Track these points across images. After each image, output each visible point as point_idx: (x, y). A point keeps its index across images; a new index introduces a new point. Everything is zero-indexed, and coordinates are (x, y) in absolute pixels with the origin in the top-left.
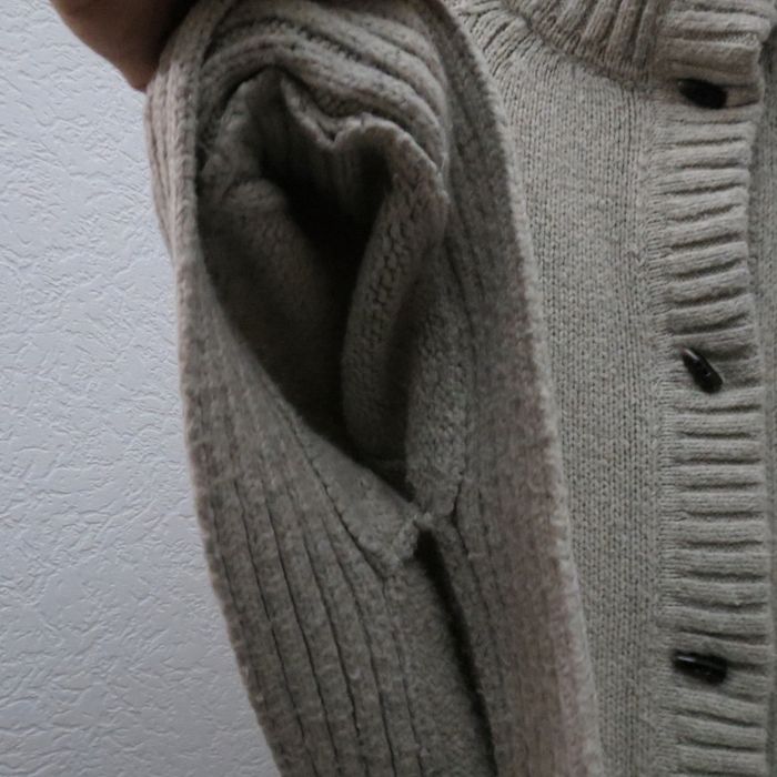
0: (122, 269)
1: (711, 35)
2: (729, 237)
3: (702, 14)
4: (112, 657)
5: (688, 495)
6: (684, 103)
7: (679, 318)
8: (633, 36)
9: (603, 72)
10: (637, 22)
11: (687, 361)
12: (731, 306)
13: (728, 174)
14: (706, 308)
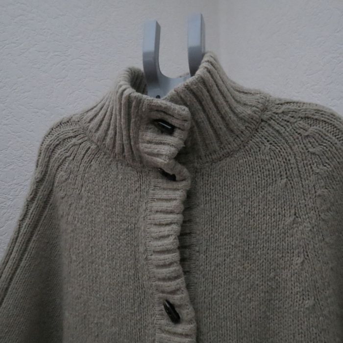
1: (154, 154)
10: (131, 148)
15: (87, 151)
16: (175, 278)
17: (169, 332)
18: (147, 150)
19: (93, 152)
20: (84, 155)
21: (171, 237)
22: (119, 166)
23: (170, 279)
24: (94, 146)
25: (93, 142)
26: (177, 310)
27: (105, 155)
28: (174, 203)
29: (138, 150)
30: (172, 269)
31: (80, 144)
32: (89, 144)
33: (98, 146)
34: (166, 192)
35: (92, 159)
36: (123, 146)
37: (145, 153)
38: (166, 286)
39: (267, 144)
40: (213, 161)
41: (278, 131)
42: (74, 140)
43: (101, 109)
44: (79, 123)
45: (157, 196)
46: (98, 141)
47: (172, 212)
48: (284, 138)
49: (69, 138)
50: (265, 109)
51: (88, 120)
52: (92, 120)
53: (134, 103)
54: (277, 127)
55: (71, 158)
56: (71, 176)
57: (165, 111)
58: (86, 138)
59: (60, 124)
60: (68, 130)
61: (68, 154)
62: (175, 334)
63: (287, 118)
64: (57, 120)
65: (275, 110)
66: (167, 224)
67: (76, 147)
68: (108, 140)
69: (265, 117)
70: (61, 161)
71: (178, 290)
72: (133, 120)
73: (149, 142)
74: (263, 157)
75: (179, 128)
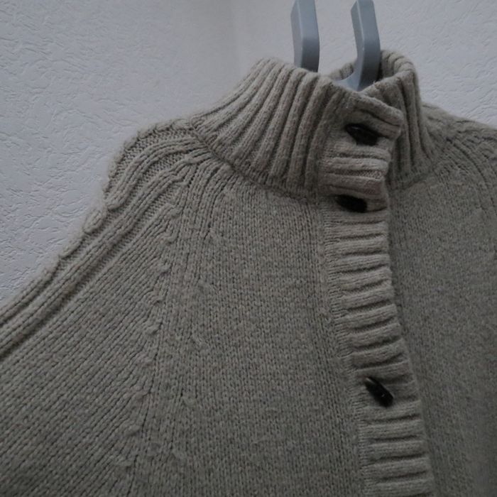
15: (212, 174)
16: (395, 339)
17: (380, 421)
18: (340, 166)
19: (225, 175)
20: (209, 180)
21: (385, 283)
22: (271, 195)
23: (386, 341)
24: (225, 167)
25: (222, 160)
26: (386, 387)
27: (244, 179)
29: (316, 169)
30: (390, 326)
31: (198, 164)
32: (215, 164)
33: (232, 166)
34: (359, 226)
35: (224, 186)
36: (288, 162)
37: (332, 172)
38: (377, 352)
39: (456, 167)
40: (403, 188)
41: (464, 152)
42: (187, 158)
43: (240, 110)
44: (194, 132)
45: (341, 234)
46: (237, 157)
47: (377, 251)
48: (471, 160)
49: (177, 153)
50: (449, 126)
51: (215, 126)
52: (221, 126)
54: (464, 148)
55: (185, 183)
56: (186, 210)
58: (208, 155)
59: (152, 133)
60: (173, 142)
61: (178, 178)
62: (391, 420)
63: (471, 137)
64: (146, 125)
65: (458, 129)
66: (373, 268)
67: (193, 168)
68: (259, 154)
69: (450, 136)
70: (165, 186)
72: (323, 123)
73: (344, 155)
74: (455, 182)
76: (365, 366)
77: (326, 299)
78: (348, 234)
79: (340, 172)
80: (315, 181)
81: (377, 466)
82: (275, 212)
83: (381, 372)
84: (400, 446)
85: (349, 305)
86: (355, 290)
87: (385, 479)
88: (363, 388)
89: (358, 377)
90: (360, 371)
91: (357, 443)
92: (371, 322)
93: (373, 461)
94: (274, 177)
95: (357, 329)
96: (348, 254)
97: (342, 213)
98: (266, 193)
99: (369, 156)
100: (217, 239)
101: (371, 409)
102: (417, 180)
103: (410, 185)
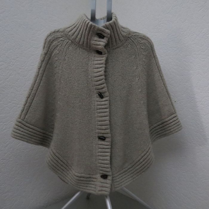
0: (8, 78)
1: (97, 45)
2: (101, 76)
3: (96, 42)
4: (11, 148)
5: (99, 114)
6: (96, 53)
7: (97, 88)
8: (87, 44)
9: (84, 49)
10: (87, 42)
11: (98, 94)
12: (103, 86)
13: (102, 65)
14: (99, 86)
15: (67, 43)
16: (103, 84)
17: (100, 101)
18: (95, 43)
19: (70, 43)
20: (66, 44)
21: (102, 71)
22: (80, 49)
23: (101, 84)
24: (70, 41)
25: (69, 40)
26: (102, 94)
27: (75, 45)
28: (103, 61)
29: (90, 43)
30: (102, 81)
31: (64, 40)
32: (68, 40)
33: (72, 41)
34: (99, 58)
35: (69, 46)
36: (84, 42)
37: (93, 44)
38: (100, 87)
39: (130, 45)
40: (113, 49)
41: (133, 41)
42: (61, 39)
43: (74, 28)
44: (64, 32)
45: (95, 60)
46: (73, 39)
47: (102, 64)
48: (134, 43)
49: (59, 37)
50: (129, 34)
51: (68, 31)
52: (70, 31)
53: (93, 27)
54: (133, 40)
55: (60, 45)
56: (60, 52)
57: (103, 31)
58: (66, 38)
59: (54, 32)
60: (59, 34)
61: (59, 44)
62: (102, 101)
63: (135, 37)
64: (53, 30)
65: (132, 35)
66: (100, 68)
67: (62, 42)
68: (77, 39)
69: (129, 36)
70: (56, 46)
71: (104, 87)
72: (91, 33)
73: (96, 41)
74: (128, 49)
75: (106, 37)
76: (98, 90)
77: (90, 74)
78: (97, 59)
79: (95, 45)
80: (90, 46)
81: (98, 110)
82: (81, 53)
83: (101, 91)
84: (103, 107)
85: (95, 76)
86: (96, 73)
87: (99, 113)
88: (97, 95)
89: (96, 92)
90: (97, 91)
91: (95, 106)
92: (98, 80)
93: (97, 109)
94: (81, 45)
95: (96, 81)
96: (96, 64)
97: (96, 54)
98: (79, 49)
99: (101, 41)
100: (67, 59)
101: (99, 99)
102: (118, 47)
103: (116, 49)
